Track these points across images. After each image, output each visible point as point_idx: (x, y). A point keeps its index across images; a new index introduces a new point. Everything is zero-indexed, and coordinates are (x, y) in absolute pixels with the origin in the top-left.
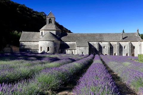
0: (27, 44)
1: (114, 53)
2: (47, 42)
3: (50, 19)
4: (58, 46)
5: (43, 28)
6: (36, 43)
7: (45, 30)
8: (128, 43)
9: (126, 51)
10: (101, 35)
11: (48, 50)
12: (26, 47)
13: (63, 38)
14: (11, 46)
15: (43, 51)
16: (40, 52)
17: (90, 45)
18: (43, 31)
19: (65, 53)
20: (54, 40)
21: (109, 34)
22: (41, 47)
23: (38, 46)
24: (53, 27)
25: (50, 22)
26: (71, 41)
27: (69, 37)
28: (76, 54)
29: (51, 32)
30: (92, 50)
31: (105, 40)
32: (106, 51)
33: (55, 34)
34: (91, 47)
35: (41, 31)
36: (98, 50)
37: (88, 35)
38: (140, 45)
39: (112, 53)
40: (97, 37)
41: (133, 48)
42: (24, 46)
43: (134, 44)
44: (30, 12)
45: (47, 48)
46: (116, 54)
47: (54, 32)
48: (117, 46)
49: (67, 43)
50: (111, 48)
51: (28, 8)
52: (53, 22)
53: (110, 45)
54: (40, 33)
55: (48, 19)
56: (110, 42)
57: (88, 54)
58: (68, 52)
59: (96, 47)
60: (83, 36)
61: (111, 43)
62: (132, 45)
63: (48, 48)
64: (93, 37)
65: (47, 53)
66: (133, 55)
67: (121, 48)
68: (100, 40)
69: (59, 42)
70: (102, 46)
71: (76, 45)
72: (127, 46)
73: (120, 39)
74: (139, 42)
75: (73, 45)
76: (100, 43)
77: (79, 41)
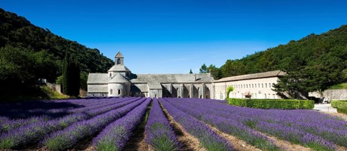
1: (188, 95)
3: (119, 59)
4: (129, 88)
5: (111, 69)
7: (114, 71)
8: (202, 85)
9: (201, 92)
10: (173, 76)
11: (119, 93)
13: (133, 81)
15: (113, 94)
16: (109, 95)
17: (163, 86)
18: (112, 73)
20: (124, 81)
22: (111, 90)
23: (106, 88)
25: (119, 62)
28: (149, 96)
29: (122, 73)
30: (165, 93)
32: (180, 94)
33: (125, 76)
34: (164, 90)
35: (109, 72)
36: (171, 92)
37: (160, 76)
38: (214, 87)
39: (186, 95)
40: (170, 78)
41: (207, 90)
43: (207, 85)
45: (117, 91)
46: (190, 97)
47: (124, 74)
48: (191, 88)
49: (138, 86)
53: (184, 86)
54: (109, 74)
55: (116, 59)
56: (183, 83)
57: (161, 96)
59: (169, 89)
60: (155, 77)
61: (185, 84)
62: (206, 87)
63: (119, 91)
64: (165, 78)
66: (207, 97)
68: (173, 82)
70: (176, 88)
71: (148, 87)
72: (200, 87)
73: (193, 81)
74: (213, 84)
75: (145, 87)
76: (174, 85)
77: (151, 82)
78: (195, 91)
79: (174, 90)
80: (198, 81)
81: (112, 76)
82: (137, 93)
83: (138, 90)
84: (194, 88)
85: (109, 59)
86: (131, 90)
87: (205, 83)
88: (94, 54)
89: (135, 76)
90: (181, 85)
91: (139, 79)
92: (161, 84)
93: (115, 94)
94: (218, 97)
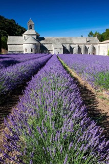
2: (31, 45)
4: (39, 48)
5: (25, 33)
6: (21, 46)
8: (91, 45)
9: (90, 51)
10: (70, 38)
11: (32, 51)
13: (42, 42)
15: (27, 52)
17: (63, 46)
18: (26, 36)
20: (35, 42)
22: (26, 49)
26: (48, 44)
28: (53, 53)
29: (33, 36)
30: (65, 51)
31: (74, 42)
32: (75, 51)
34: (64, 49)
35: (24, 36)
36: (69, 51)
38: (99, 47)
40: (68, 40)
41: (94, 49)
43: (95, 46)
47: (35, 37)
48: (83, 47)
49: (46, 46)
52: (33, 28)
55: (28, 26)
56: (78, 44)
57: (62, 53)
59: (68, 48)
62: (93, 47)
63: (32, 49)
64: (65, 40)
68: (71, 43)
70: (73, 47)
71: (53, 47)
72: (90, 47)
73: (85, 42)
74: (98, 45)
75: (51, 47)
76: (71, 45)
77: (55, 43)
78: (86, 49)
79: (72, 49)
80: (88, 43)
81: (26, 38)
82: (45, 51)
83: (46, 49)
84: (86, 47)
85: (22, 28)
86: (40, 49)
87: (93, 44)
88: (11, 23)
89: (43, 39)
90: (77, 45)
91: (46, 41)
92: (62, 44)
93: (29, 51)
94: (101, 54)
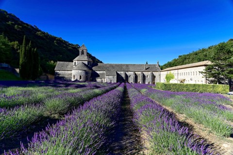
0: (61, 73)
1: (138, 81)
2: (80, 71)
3: (83, 51)
4: (90, 75)
5: (76, 59)
6: (69, 72)
8: (150, 73)
9: (148, 80)
10: (127, 65)
11: (81, 78)
12: (60, 76)
13: (94, 68)
14: (47, 74)
15: (75, 79)
16: (73, 80)
17: (117, 74)
18: (76, 61)
19: (96, 81)
20: (86, 69)
21: (134, 65)
22: (74, 76)
23: (71, 74)
24: (86, 58)
25: (83, 53)
26: (101, 71)
27: (99, 67)
28: (105, 82)
29: (83, 62)
30: (119, 79)
31: (131, 69)
32: (131, 80)
34: (118, 76)
35: (74, 62)
36: (125, 79)
37: (116, 65)
38: (160, 75)
39: (137, 81)
40: (124, 67)
41: (154, 77)
42: (59, 74)
43: (155, 74)
44: (66, 45)
45: (79, 77)
46: (140, 83)
47: (86, 63)
48: (141, 75)
49: (97, 72)
50: (136, 77)
51: (65, 41)
52: (85, 54)
53: (135, 74)
54: (74, 63)
55: (80, 51)
57: (116, 82)
58: (98, 80)
59: (123, 76)
60: (112, 66)
61: (136, 72)
62: (153, 75)
63: (81, 76)
64: (120, 67)
65: (79, 81)
66: (154, 83)
67: (144, 77)
68: (126, 70)
69: (91, 71)
70: (128, 75)
71: (105, 74)
72: (148, 74)
74: (159, 73)
75: (103, 74)
76: (127, 73)
77: (108, 70)
79: (127, 77)
80: (147, 70)
81: (76, 64)
82: (96, 79)
86: (91, 77)
87: (153, 72)
90: (133, 73)
92: (116, 71)
